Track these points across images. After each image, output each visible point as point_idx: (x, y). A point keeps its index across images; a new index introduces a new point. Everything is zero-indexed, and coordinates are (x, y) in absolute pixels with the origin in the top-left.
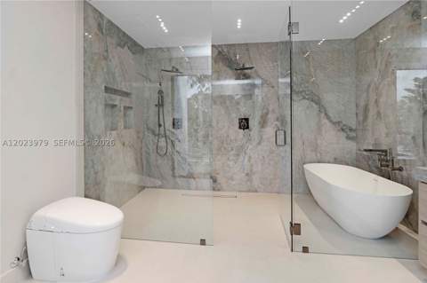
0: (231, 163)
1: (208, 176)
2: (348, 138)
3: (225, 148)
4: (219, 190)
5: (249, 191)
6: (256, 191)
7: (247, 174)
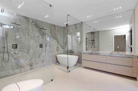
0: (37, 59)
1: (29, 65)
2: (62, 48)
3: (35, 54)
4: (33, 69)
5: (43, 66)
6: (45, 66)
7: (42, 61)
